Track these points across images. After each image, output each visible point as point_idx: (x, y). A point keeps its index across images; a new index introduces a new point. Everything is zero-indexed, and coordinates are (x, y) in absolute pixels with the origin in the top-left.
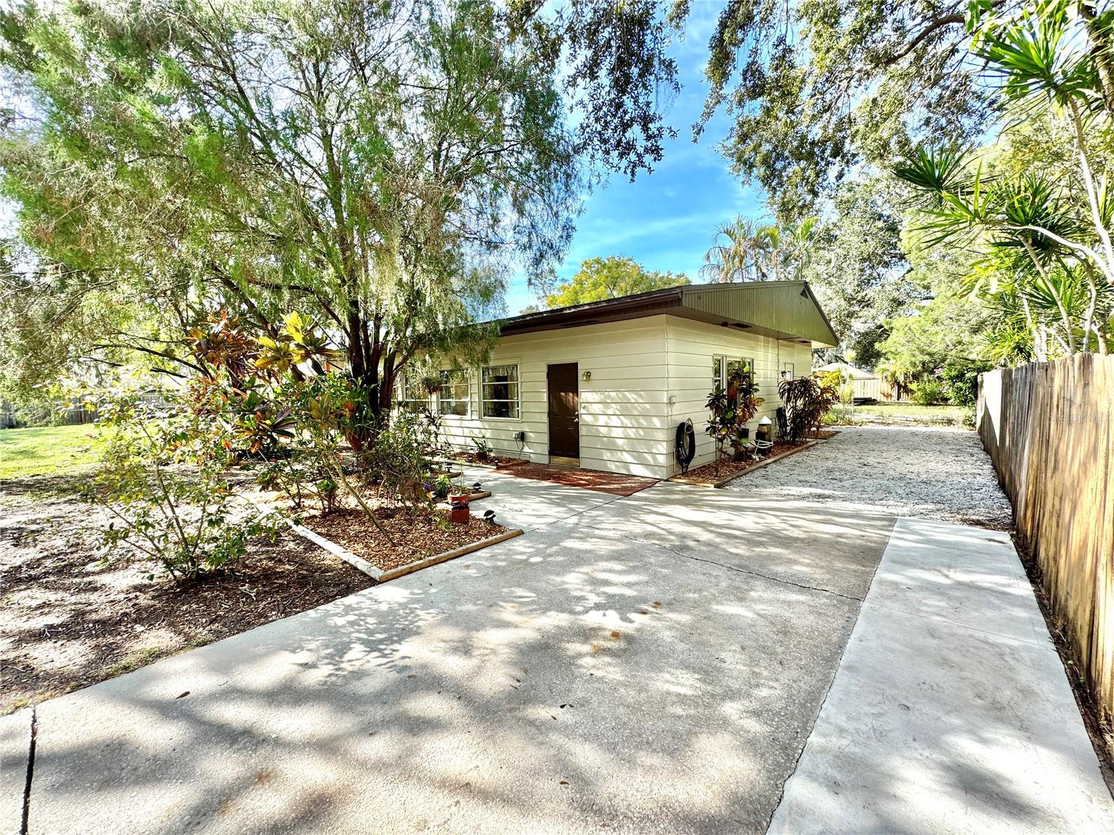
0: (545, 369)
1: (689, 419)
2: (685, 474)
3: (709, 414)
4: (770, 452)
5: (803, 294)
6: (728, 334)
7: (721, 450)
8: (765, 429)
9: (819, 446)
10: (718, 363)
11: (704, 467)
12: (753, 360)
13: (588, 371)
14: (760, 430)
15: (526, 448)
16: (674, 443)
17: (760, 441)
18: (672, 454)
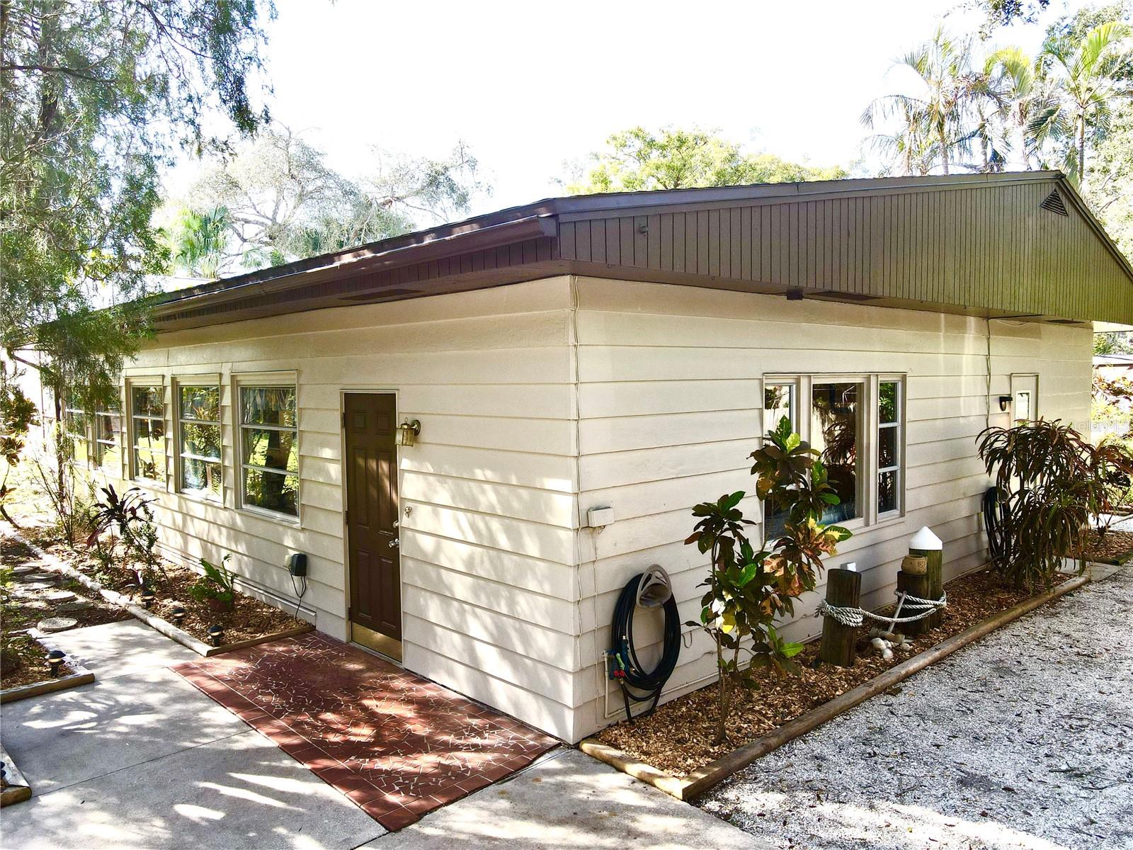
0: (338, 405)
1: (657, 567)
2: (637, 722)
4: (931, 630)
5: (1053, 203)
12: (904, 378)
13: (417, 417)
14: (907, 567)
15: (309, 593)
16: (603, 638)
17: (905, 596)
18: (601, 666)
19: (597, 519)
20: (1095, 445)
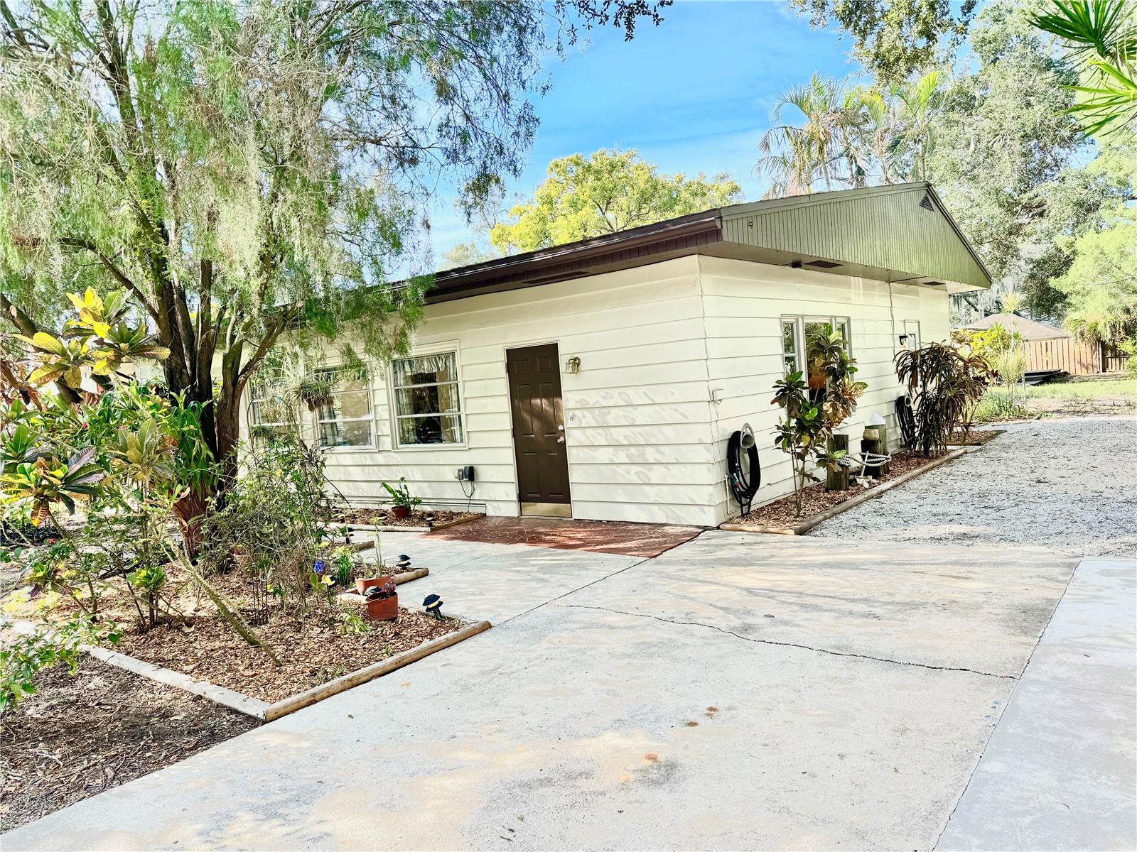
0: (502, 358)
1: (747, 426)
2: (745, 516)
3: (780, 415)
4: (888, 471)
5: (925, 203)
6: (803, 279)
7: (803, 474)
8: (875, 434)
9: (969, 457)
10: (789, 329)
11: (778, 502)
12: (849, 319)
13: (575, 356)
14: (867, 435)
15: (477, 493)
16: (724, 466)
17: (868, 454)
18: (723, 483)
19: (719, 395)
20: (966, 358)
